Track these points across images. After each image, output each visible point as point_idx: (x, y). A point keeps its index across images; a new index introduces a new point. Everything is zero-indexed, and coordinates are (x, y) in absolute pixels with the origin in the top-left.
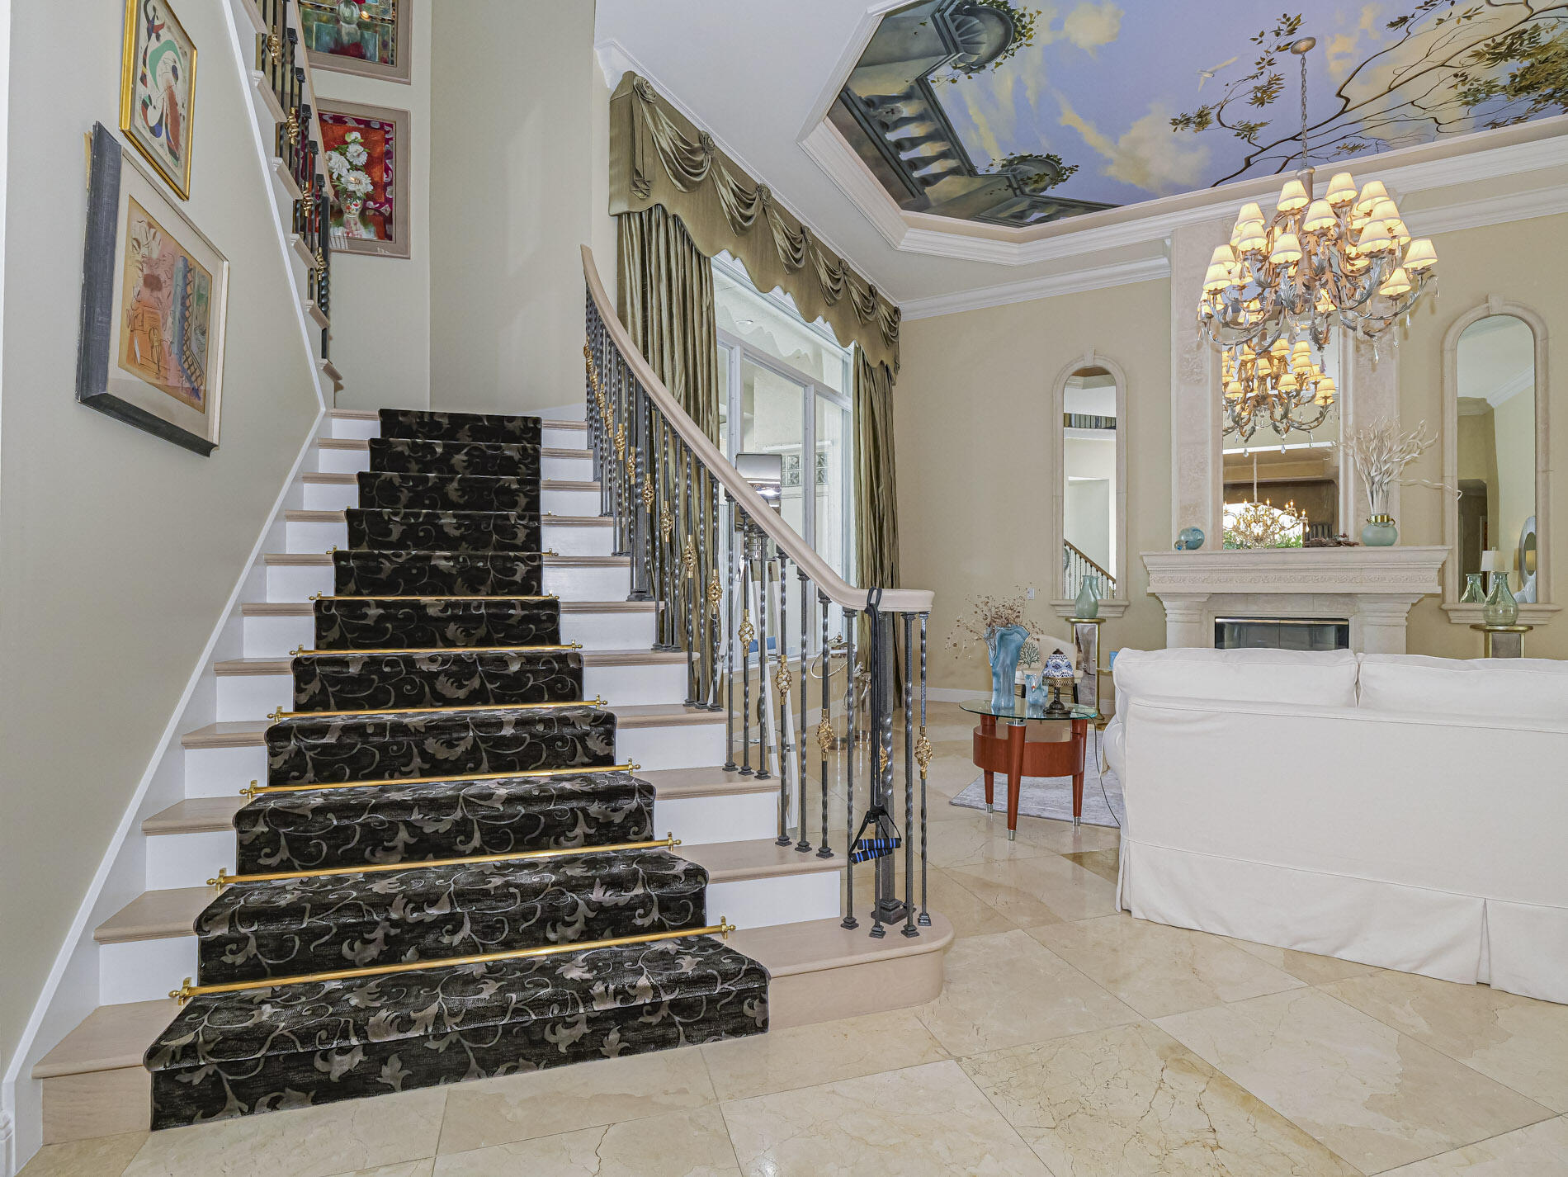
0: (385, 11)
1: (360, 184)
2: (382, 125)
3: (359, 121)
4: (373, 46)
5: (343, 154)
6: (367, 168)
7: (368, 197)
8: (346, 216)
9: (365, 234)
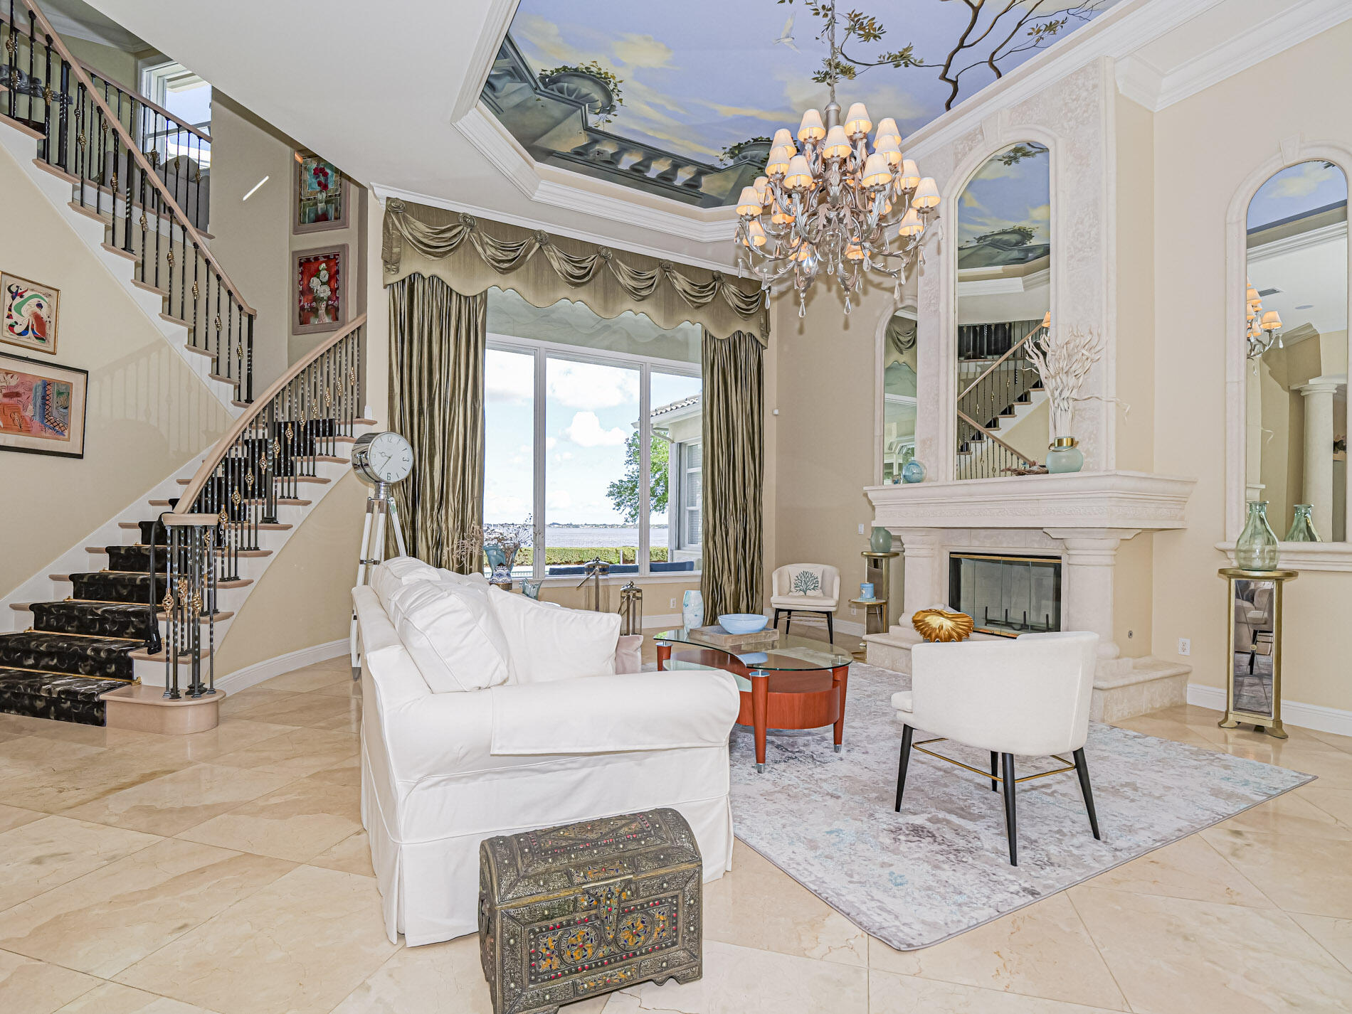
0: (337, 190)
1: (324, 292)
2: (335, 255)
3: (324, 257)
4: (332, 213)
5: (318, 278)
6: (328, 283)
7: (329, 299)
8: (320, 312)
9: (327, 320)
